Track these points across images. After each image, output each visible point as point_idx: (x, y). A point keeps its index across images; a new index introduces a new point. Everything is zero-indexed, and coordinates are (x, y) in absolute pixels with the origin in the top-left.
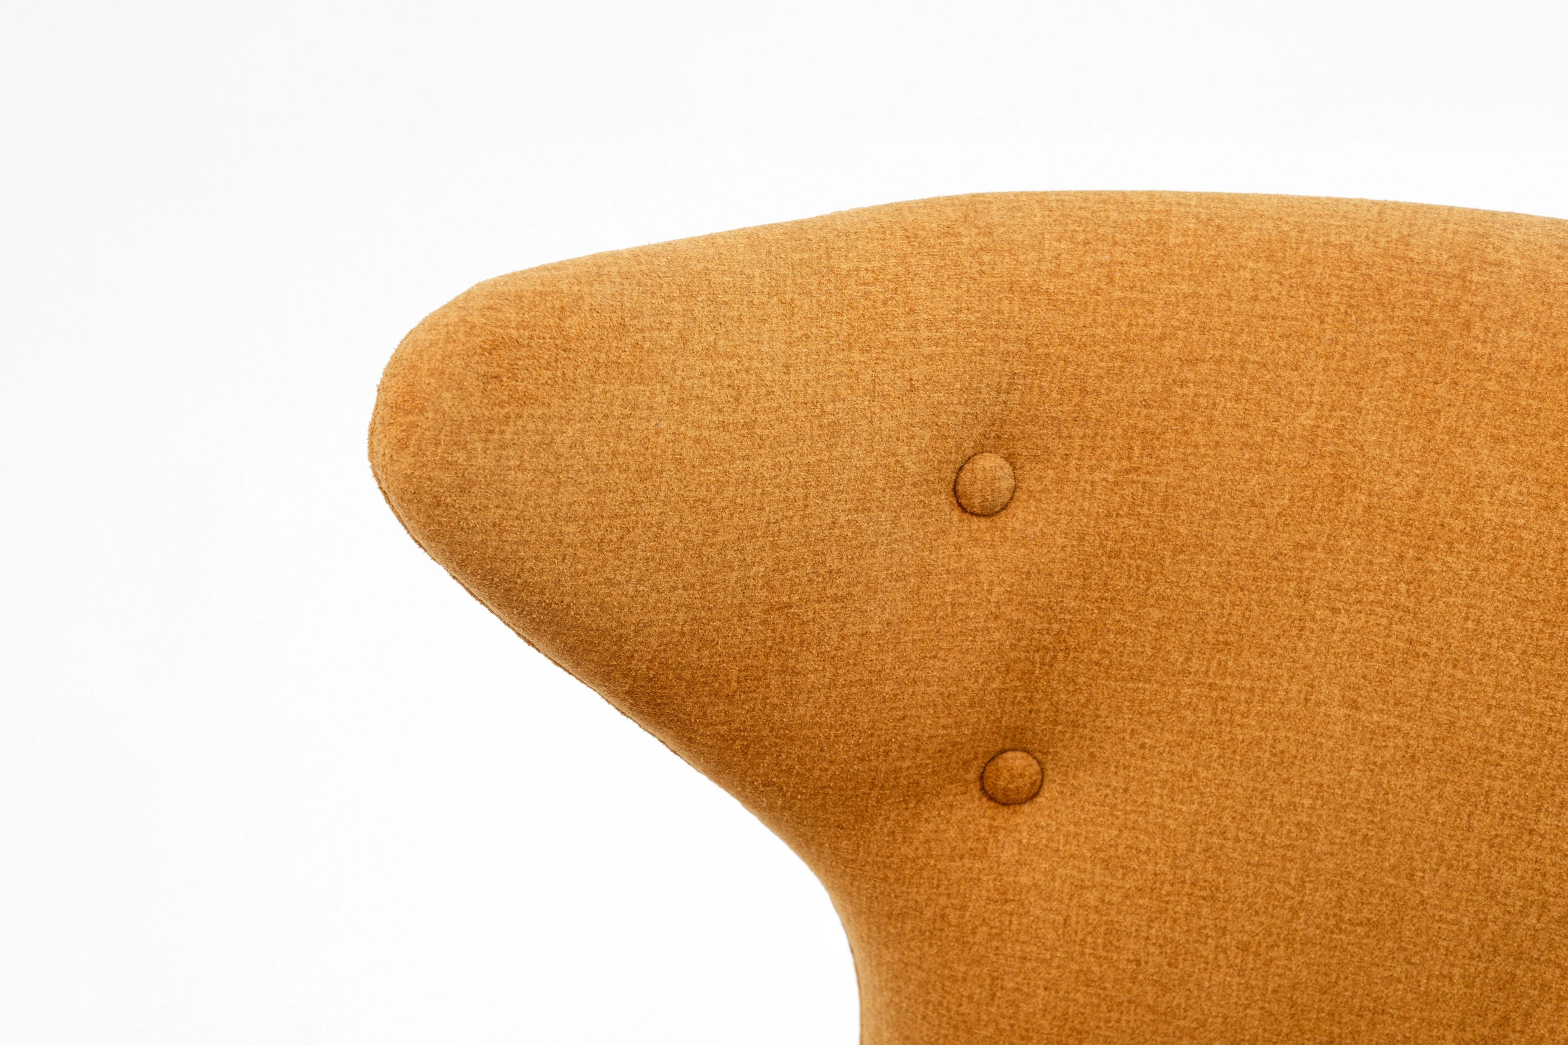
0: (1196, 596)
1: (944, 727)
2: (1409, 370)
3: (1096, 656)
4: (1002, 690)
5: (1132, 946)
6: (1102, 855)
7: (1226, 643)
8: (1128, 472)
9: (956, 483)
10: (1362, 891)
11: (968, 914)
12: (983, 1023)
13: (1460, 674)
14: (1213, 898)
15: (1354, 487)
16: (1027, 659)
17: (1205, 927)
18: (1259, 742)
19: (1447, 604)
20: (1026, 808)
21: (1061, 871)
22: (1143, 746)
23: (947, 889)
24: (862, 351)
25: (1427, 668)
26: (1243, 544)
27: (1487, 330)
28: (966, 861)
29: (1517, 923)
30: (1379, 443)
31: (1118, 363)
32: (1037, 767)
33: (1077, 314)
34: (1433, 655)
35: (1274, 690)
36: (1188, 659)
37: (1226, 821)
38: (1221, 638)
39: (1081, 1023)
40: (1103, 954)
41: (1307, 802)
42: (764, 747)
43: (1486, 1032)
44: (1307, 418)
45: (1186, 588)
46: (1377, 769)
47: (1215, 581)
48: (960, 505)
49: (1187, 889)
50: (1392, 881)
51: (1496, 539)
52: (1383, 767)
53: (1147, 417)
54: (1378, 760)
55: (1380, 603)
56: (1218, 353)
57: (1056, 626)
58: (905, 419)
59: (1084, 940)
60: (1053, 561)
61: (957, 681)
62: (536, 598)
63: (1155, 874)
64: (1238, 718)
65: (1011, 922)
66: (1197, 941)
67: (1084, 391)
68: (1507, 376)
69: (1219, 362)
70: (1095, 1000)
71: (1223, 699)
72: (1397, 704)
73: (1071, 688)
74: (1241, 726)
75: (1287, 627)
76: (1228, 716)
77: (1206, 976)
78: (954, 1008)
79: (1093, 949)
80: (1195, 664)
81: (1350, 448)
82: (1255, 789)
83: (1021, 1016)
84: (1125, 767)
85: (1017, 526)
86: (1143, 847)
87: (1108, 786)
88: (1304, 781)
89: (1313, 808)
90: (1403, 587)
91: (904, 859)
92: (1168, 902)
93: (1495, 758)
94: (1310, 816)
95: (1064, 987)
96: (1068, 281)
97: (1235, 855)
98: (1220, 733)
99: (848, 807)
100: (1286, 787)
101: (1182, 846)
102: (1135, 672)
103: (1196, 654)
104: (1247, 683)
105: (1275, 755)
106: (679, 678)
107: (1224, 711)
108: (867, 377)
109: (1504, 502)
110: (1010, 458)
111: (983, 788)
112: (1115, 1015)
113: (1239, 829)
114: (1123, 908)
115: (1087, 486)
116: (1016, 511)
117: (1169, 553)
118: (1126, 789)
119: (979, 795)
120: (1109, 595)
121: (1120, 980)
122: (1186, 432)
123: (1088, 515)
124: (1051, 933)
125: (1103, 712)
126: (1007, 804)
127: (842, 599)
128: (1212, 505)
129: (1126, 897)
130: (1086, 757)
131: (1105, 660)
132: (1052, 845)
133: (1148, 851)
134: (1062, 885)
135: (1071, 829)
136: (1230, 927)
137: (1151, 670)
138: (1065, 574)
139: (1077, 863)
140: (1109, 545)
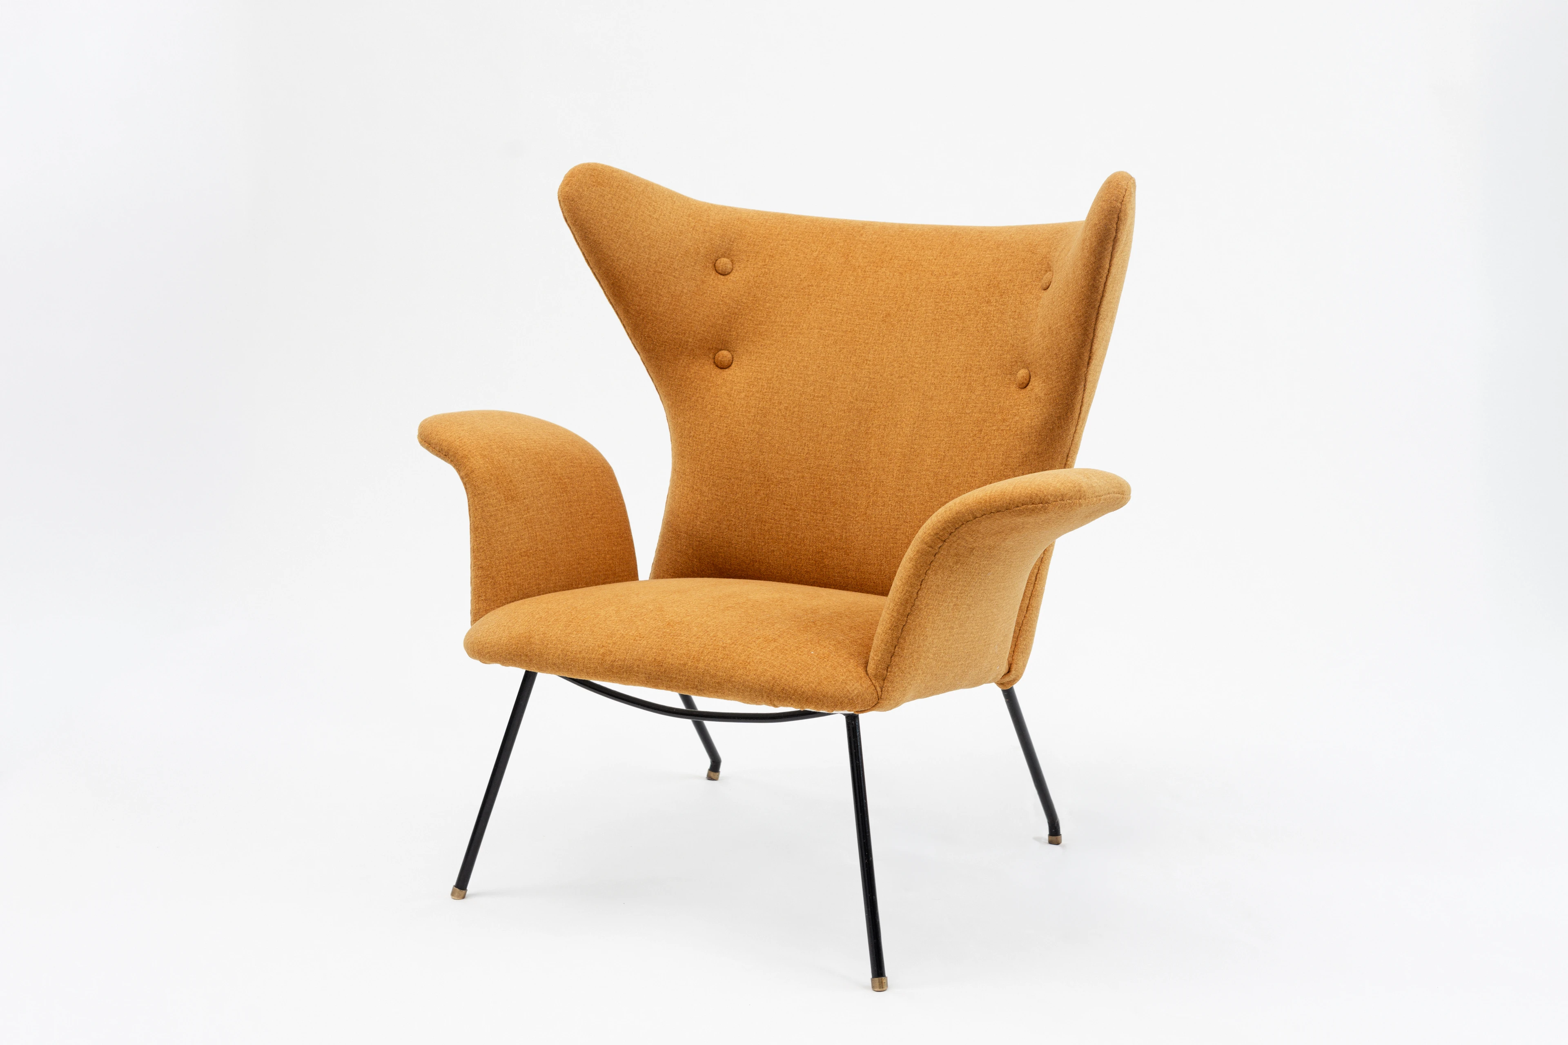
0: (780, 299)
1: (703, 331)
2: (844, 244)
3: (750, 318)
4: (722, 325)
6: (747, 381)
7: (787, 313)
8: (764, 265)
9: (715, 263)
10: (821, 386)
11: (705, 400)
12: (706, 441)
13: (850, 317)
14: (778, 392)
15: (826, 270)
16: (730, 316)
17: (775, 403)
18: (793, 341)
19: (847, 298)
20: (727, 370)
21: (735, 388)
22: (761, 346)
23: (699, 391)
24: (692, 219)
25: (841, 316)
26: (794, 285)
27: (867, 236)
28: (706, 383)
29: (863, 390)
30: (834, 260)
31: (765, 239)
32: (731, 356)
33: (756, 228)
34: (843, 312)
35: (799, 326)
36: (776, 318)
37: (783, 367)
38: (786, 311)
39: (736, 439)
40: (745, 414)
41: (806, 359)
42: (648, 319)
43: (854, 428)
44: (815, 254)
45: (777, 297)
46: (826, 347)
47: (785, 295)
48: (716, 270)
49: (771, 390)
50: (829, 381)
51: (861, 280)
52: (828, 346)
53: (771, 252)
54: (827, 344)
55: (829, 300)
56: (793, 239)
57: (739, 307)
58: (702, 238)
59: (739, 410)
60: (740, 287)
61: (708, 316)
62: (592, 237)
63: (762, 386)
64: (789, 335)
65: (718, 404)
66: (773, 408)
67: (754, 245)
68: (870, 244)
69: (793, 241)
71: (785, 329)
72: (832, 327)
73: (742, 327)
74: (789, 337)
75: (804, 308)
76: (786, 335)
77: (775, 420)
78: (698, 437)
79: (742, 413)
80: (778, 320)
81: (825, 261)
82: (792, 356)
83: (718, 438)
84: (756, 353)
85: (732, 278)
86: (759, 377)
87: (751, 359)
88: (806, 352)
89: (808, 360)
90: (836, 295)
91: (687, 378)
92: (765, 395)
93: (857, 339)
94: (807, 363)
95: (732, 426)
96: (755, 221)
97: (785, 378)
98: (783, 340)
99: (672, 352)
100: (801, 355)
101: (770, 376)
102: (761, 322)
103: (778, 316)
104: (792, 324)
105: (798, 345)
106: (627, 282)
107: (785, 333)
108: (693, 224)
110: (732, 261)
111: (714, 362)
112: (747, 436)
113: (786, 369)
114: (752, 398)
115: (752, 269)
116: (732, 274)
117: (773, 288)
118: (756, 360)
119: (712, 363)
120: (755, 299)
121: (749, 423)
122: (781, 257)
123: (752, 276)
124: (730, 408)
125: (751, 336)
126: (721, 368)
127: (677, 278)
128: (786, 275)
129: (753, 394)
130: (745, 351)
131: (753, 319)
132: (733, 380)
133: (760, 379)
134: (735, 392)
135: (739, 374)
136: (782, 402)
137: (765, 322)
138: (743, 292)
139: (739, 385)
140: (757, 285)
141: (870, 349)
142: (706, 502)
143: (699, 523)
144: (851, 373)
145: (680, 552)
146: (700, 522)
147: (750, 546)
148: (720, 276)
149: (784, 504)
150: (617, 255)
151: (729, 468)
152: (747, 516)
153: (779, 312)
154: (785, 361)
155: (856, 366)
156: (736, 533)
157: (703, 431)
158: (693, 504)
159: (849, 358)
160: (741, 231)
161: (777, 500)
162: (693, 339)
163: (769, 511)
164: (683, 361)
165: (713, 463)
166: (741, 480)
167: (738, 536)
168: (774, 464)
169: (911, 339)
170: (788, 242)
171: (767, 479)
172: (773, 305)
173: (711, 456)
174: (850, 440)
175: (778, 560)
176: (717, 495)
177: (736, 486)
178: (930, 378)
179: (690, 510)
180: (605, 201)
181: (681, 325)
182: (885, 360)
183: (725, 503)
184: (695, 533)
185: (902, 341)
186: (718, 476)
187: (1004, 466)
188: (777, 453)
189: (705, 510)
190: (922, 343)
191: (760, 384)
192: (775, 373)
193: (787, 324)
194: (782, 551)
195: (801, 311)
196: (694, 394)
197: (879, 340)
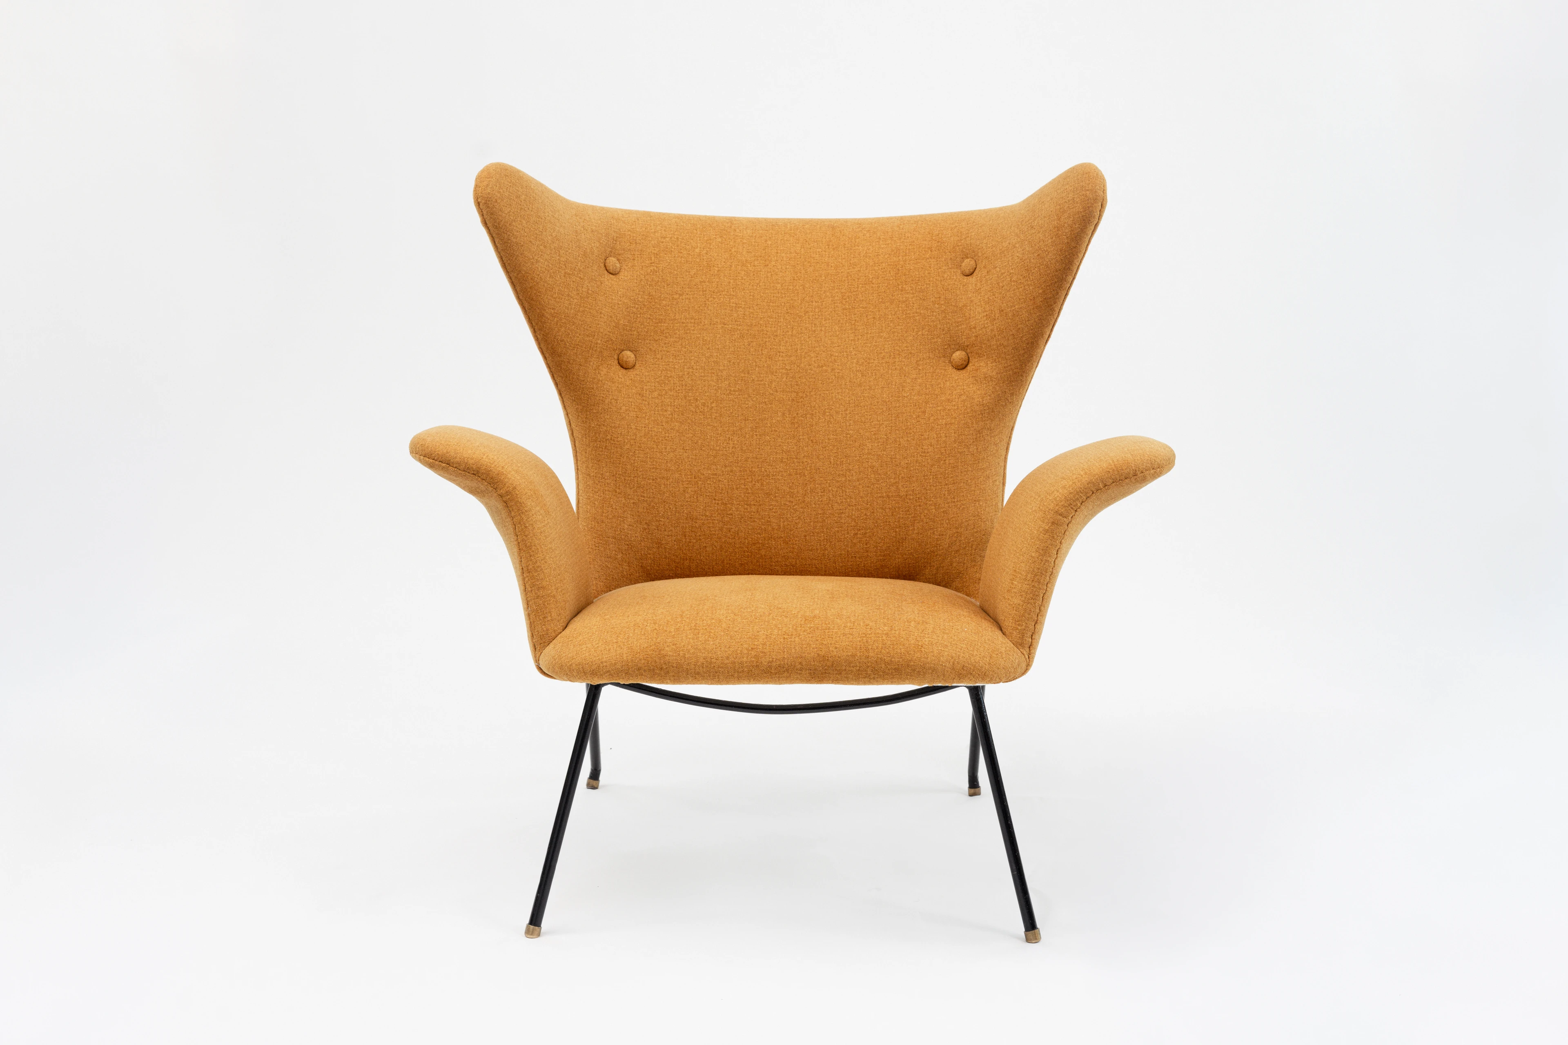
0: (675, 296)
1: (609, 332)
2: (722, 240)
3: (649, 316)
4: (624, 325)
5: (670, 409)
6: (657, 380)
7: (685, 310)
8: (651, 263)
9: (605, 263)
10: (735, 380)
11: (618, 402)
12: (625, 443)
14: (692, 389)
15: (714, 266)
16: (630, 315)
17: (691, 400)
18: (698, 338)
19: (744, 293)
20: (632, 370)
21: (645, 387)
22: (665, 344)
23: (612, 393)
24: (579, 218)
25: (742, 310)
26: (686, 282)
27: (741, 231)
28: (615, 384)
29: (781, 381)
30: (718, 256)
31: (644, 237)
32: (635, 356)
33: (630, 226)
34: (743, 306)
35: (701, 322)
36: (675, 316)
37: (693, 364)
38: (684, 308)
39: (657, 439)
40: (661, 413)
41: (715, 354)
42: (562, 323)
43: (779, 418)
44: (697, 250)
45: (672, 295)
46: (734, 342)
47: (679, 292)
48: (606, 270)
49: (684, 387)
50: (743, 375)
51: (754, 275)
52: (735, 340)
54: (733, 338)
55: (726, 295)
56: (670, 236)
57: (637, 306)
58: (592, 238)
59: (655, 409)
60: (633, 287)
61: (611, 317)
62: (515, 240)
63: (674, 384)
64: (692, 331)
65: (632, 405)
66: (689, 405)
67: (636, 243)
68: (748, 238)
69: (671, 238)
70: (660, 430)
71: (687, 326)
72: (736, 321)
73: (642, 327)
74: (693, 334)
75: (701, 304)
76: (688, 331)
77: (693, 417)
78: (616, 439)
79: (658, 411)
80: (677, 317)
81: (710, 257)
82: (699, 352)
83: (638, 439)
84: (661, 351)
85: (622, 277)
86: (669, 375)
87: (656, 358)
88: (713, 348)
89: (717, 356)
90: (731, 290)
91: (599, 380)
92: (679, 393)
93: (765, 332)
94: (716, 358)
95: (650, 426)
96: (627, 219)
97: (697, 374)
98: (687, 337)
99: (583, 355)
100: (709, 351)
101: (681, 373)
102: (661, 320)
103: (677, 314)
104: (693, 321)
105: (703, 341)
106: (544, 286)
108: (583, 225)
109: (754, 266)
110: (619, 260)
111: (619, 363)
112: (667, 435)
113: (696, 366)
114: (665, 396)
115: (641, 267)
116: (622, 274)
117: (665, 285)
118: (662, 358)
119: (617, 364)
120: (650, 298)
121: (667, 422)
122: (666, 254)
123: (642, 274)
124: (644, 408)
125: (652, 334)
126: (626, 369)
127: (582, 279)
128: (675, 272)
129: (666, 393)
130: (648, 350)
131: (651, 317)
132: (641, 379)
133: (671, 377)
134: (646, 391)
135: (647, 374)
136: (698, 398)
137: (665, 319)
138: (638, 291)
139: (649, 384)
140: (649, 283)
141: (780, 341)
142: (632, 505)
143: (626, 526)
144: (766, 365)
145: (610, 557)
146: (628, 525)
147: (681, 544)
148: (611, 276)
149: (715, 499)
150: (536, 258)
151: (653, 468)
152: (677, 515)
153: (677, 310)
154: (693, 358)
155: (769, 358)
156: (666, 533)
157: (621, 434)
158: (618, 508)
159: (760, 351)
160: (619, 229)
161: (706, 496)
162: (601, 340)
163: (700, 508)
164: (593, 364)
165: (636, 464)
166: (667, 480)
167: (668, 536)
168: (699, 461)
169: (823, 329)
170: (667, 239)
171: (693, 476)
172: (670, 303)
173: (633, 458)
174: (777, 431)
175: (711, 555)
176: (644, 497)
177: (663, 486)
178: (854, 365)
179: (616, 514)
180: (521, 201)
181: (590, 327)
182: (799, 351)
183: (652, 504)
184: (623, 537)
185: (815, 331)
186: (643, 478)
187: (957, 443)
188: (701, 449)
189: (632, 513)
190: (838, 333)
191: (672, 382)
192: (685, 370)
193: (687, 321)
194: (715, 546)
195: (699, 307)
196: (606, 396)
197: (788, 331)
